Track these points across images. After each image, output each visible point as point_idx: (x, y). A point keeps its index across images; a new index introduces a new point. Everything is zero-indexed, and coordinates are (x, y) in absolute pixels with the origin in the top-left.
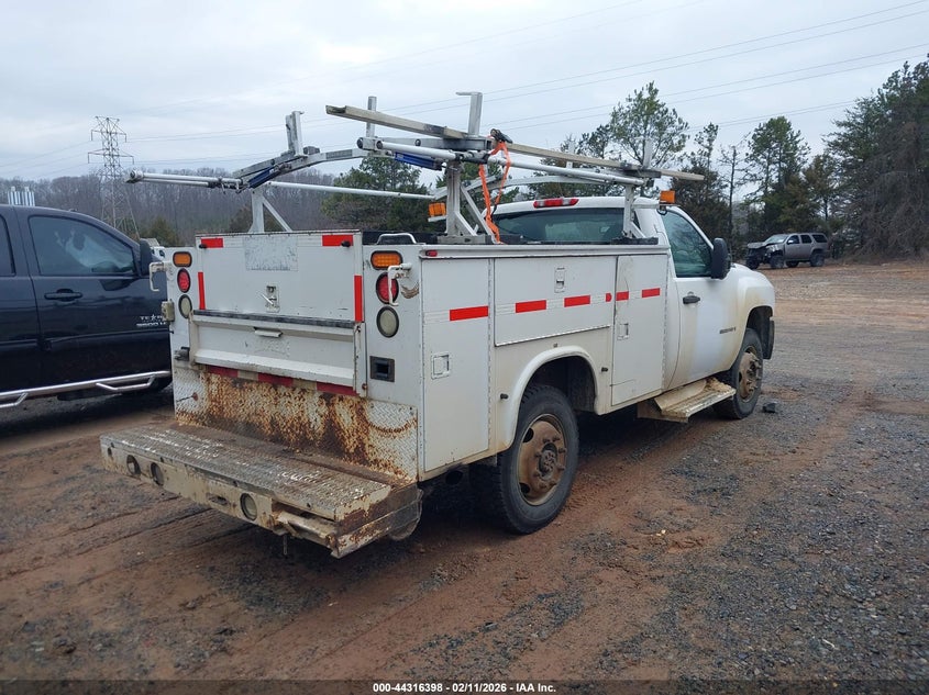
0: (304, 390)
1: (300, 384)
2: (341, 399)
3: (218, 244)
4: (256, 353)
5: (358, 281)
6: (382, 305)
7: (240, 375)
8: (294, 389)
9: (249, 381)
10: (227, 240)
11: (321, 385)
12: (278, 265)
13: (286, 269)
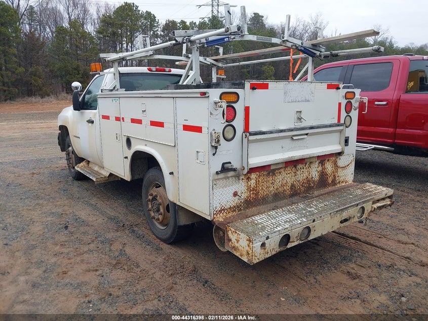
0: (311, 163)
1: (308, 160)
2: (328, 160)
3: (265, 87)
4: (288, 151)
5: (340, 104)
6: (346, 114)
7: (272, 168)
8: (306, 164)
9: (279, 169)
10: (272, 84)
11: (319, 157)
12: (303, 99)
13: (308, 101)
